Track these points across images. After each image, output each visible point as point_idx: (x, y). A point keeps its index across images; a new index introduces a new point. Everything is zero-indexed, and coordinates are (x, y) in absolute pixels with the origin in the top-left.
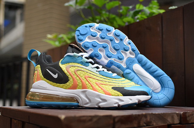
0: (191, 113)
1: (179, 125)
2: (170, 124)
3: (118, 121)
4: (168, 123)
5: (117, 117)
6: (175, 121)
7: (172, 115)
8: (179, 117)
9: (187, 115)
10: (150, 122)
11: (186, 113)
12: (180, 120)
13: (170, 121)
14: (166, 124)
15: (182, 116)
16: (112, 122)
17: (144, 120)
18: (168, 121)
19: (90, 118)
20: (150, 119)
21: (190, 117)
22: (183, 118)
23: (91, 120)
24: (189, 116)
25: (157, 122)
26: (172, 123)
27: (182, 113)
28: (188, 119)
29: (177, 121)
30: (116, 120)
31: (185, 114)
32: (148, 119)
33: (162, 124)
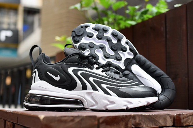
0: (186, 115)
1: (173, 127)
2: (162, 126)
3: (103, 122)
4: (160, 125)
5: (102, 117)
6: (167, 123)
7: (164, 117)
8: (172, 119)
9: (182, 117)
10: (140, 124)
11: (180, 115)
12: (174, 123)
13: (162, 123)
14: (158, 126)
15: (175, 118)
16: (96, 122)
17: (132, 121)
18: (159, 123)
19: (72, 118)
20: (139, 120)
21: (185, 119)
22: (177, 120)
23: (72, 121)
24: (183, 118)
25: (147, 124)
26: (164, 125)
27: (176, 114)
28: (182, 121)
29: (170, 123)
30: (101, 121)
31: (178, 116)
32: (137, 121)
33: (153, 126)
